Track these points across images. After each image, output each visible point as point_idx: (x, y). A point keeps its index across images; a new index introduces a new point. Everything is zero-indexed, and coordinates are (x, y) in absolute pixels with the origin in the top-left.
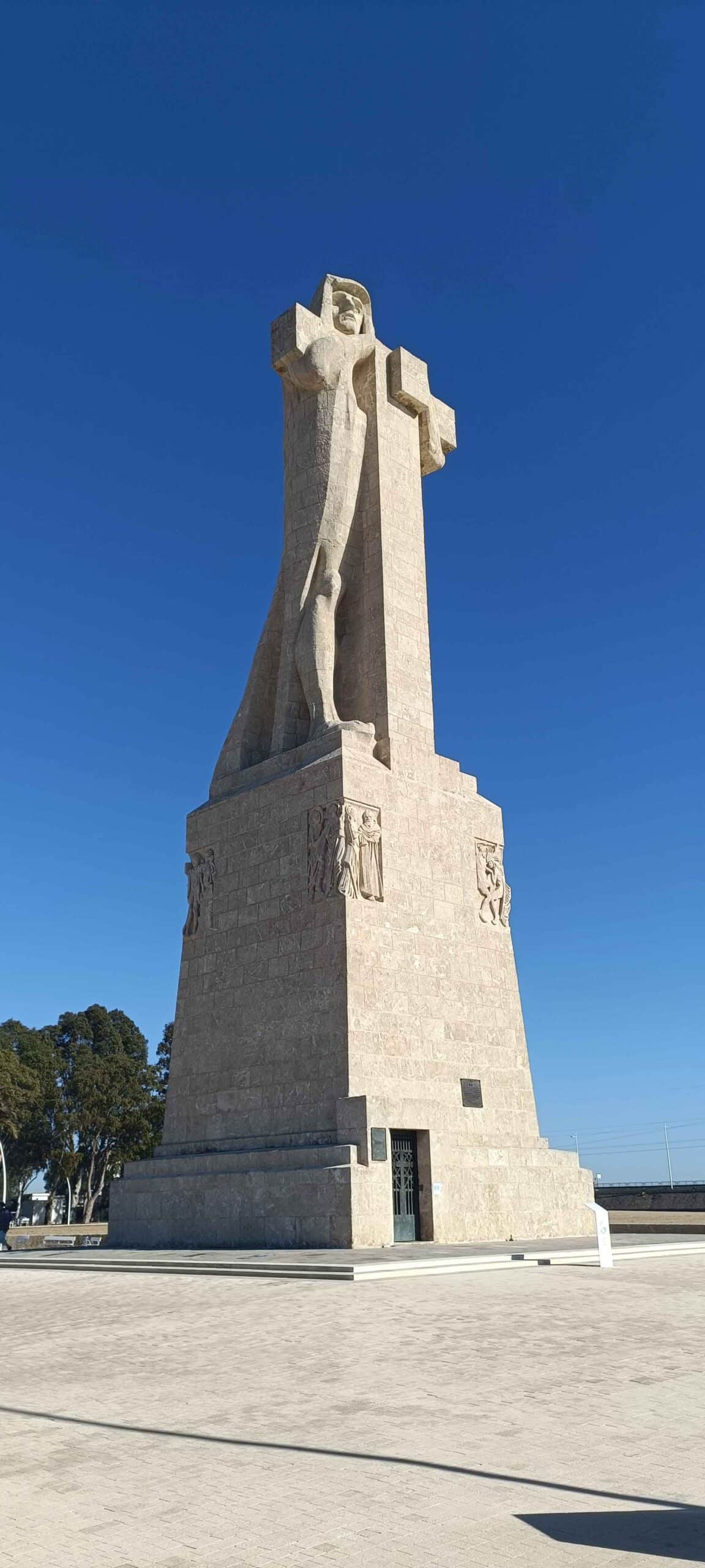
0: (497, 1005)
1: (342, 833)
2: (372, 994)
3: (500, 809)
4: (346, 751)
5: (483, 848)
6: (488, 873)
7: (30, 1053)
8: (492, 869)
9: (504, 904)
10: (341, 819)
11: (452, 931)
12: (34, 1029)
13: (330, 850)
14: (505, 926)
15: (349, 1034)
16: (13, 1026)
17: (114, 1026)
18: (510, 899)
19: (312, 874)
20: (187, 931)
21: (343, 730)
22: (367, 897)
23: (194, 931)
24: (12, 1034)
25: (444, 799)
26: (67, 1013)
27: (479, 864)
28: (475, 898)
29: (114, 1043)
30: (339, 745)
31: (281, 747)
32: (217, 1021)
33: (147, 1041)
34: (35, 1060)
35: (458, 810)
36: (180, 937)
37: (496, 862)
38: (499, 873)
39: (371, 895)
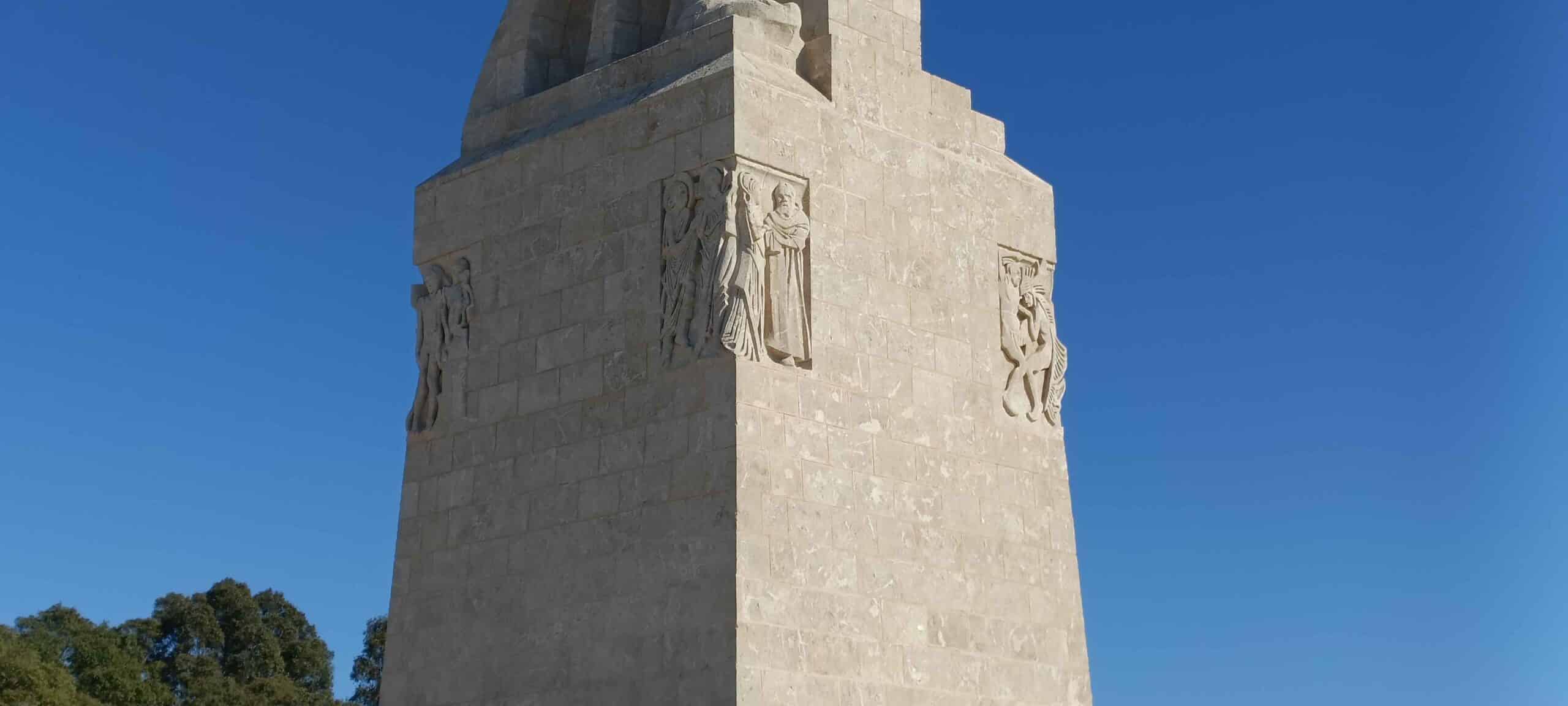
0: (1032, 580)
1: (731, 227)
2: (785, 551)
3: (1050, 189)
4: (741, 59)
5: (1015, 267)
6: (1022, 316)
7: (98, 672)
8: (1032, 309)
9: (1052, 380)
10: (729, 198)
11: (948, 433)
12: (105, 625)
13: (705, 262)
14: (1052, 424)
15: (738, 630)
16: (62, 618)
17: (265, 621)
18: (1064, 370)
19: (669, 309)
20: (415, 423)
21: (735, 16)
22: (778, 357)
23: (429, 422)
24: (60, 634)
25: (938, 165)
26: (172, 595)
27: (1004, 299)
28: (994, 366)
29: (265, 656)
30: (728, 47)
31: (609, 51)
32: (475, 602)
33: (332, 654)
34: (108, 685)
35: (966, 188)
36: (404, 432)
37: (1040, 296)
38: (1046, 318)
39: (787, 355)
